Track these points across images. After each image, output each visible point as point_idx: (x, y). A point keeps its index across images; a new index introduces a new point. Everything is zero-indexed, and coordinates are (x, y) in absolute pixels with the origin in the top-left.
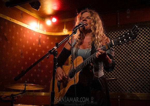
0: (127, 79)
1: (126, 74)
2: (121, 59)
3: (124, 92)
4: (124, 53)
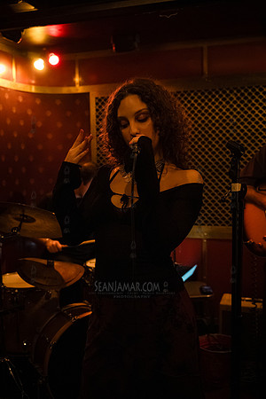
2: (210, 156)
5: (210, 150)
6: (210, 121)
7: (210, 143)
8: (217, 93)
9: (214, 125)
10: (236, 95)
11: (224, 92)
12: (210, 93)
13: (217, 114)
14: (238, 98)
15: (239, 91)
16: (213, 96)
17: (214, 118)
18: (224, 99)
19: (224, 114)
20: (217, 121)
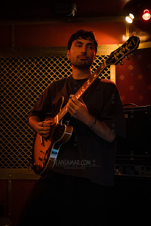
0: (26, 145)
1: (23, 136)
2: (15, 111)
3: (20, 168)
4: (21, 100)
5: (15, 105)
6: (16, 83)
7: (16, 100)
8: (22, 61)
9: (19, 86)
10: (36, 63)
11: (27, 60)
12: (16, 61)
13: (21, 77)
14: (38, 66)
15: (38, 60)
16: (19, 63)
17: (19, 80)
18: (27, 66)
19: (27, 77)
20: (21, 83)
